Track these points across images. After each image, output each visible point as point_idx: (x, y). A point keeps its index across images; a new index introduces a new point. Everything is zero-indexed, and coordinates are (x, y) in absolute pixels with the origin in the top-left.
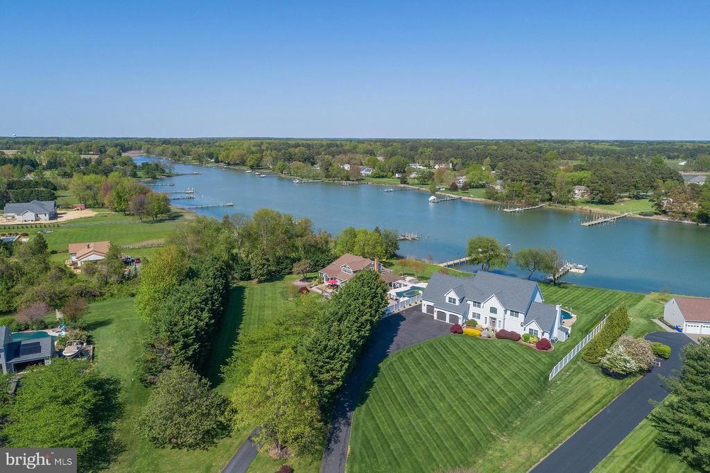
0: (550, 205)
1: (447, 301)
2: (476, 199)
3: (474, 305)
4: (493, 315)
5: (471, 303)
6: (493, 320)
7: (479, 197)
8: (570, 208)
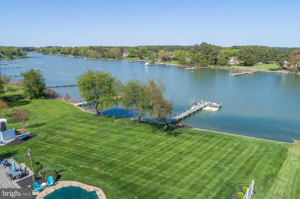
0: (215, 66)
2: (173, 64)
7: (175, 64)
8: (226, 68)
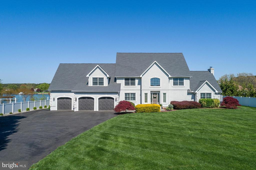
1: (91, 84)
3: (127, 84)
4: (155, 88)
5: (122, 82)
6: (156, 94)
